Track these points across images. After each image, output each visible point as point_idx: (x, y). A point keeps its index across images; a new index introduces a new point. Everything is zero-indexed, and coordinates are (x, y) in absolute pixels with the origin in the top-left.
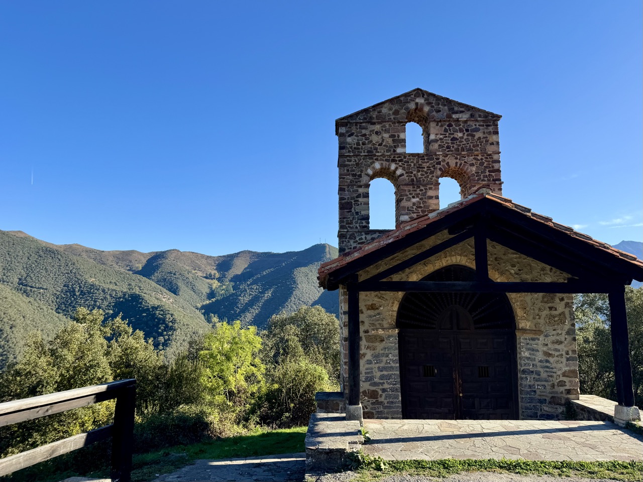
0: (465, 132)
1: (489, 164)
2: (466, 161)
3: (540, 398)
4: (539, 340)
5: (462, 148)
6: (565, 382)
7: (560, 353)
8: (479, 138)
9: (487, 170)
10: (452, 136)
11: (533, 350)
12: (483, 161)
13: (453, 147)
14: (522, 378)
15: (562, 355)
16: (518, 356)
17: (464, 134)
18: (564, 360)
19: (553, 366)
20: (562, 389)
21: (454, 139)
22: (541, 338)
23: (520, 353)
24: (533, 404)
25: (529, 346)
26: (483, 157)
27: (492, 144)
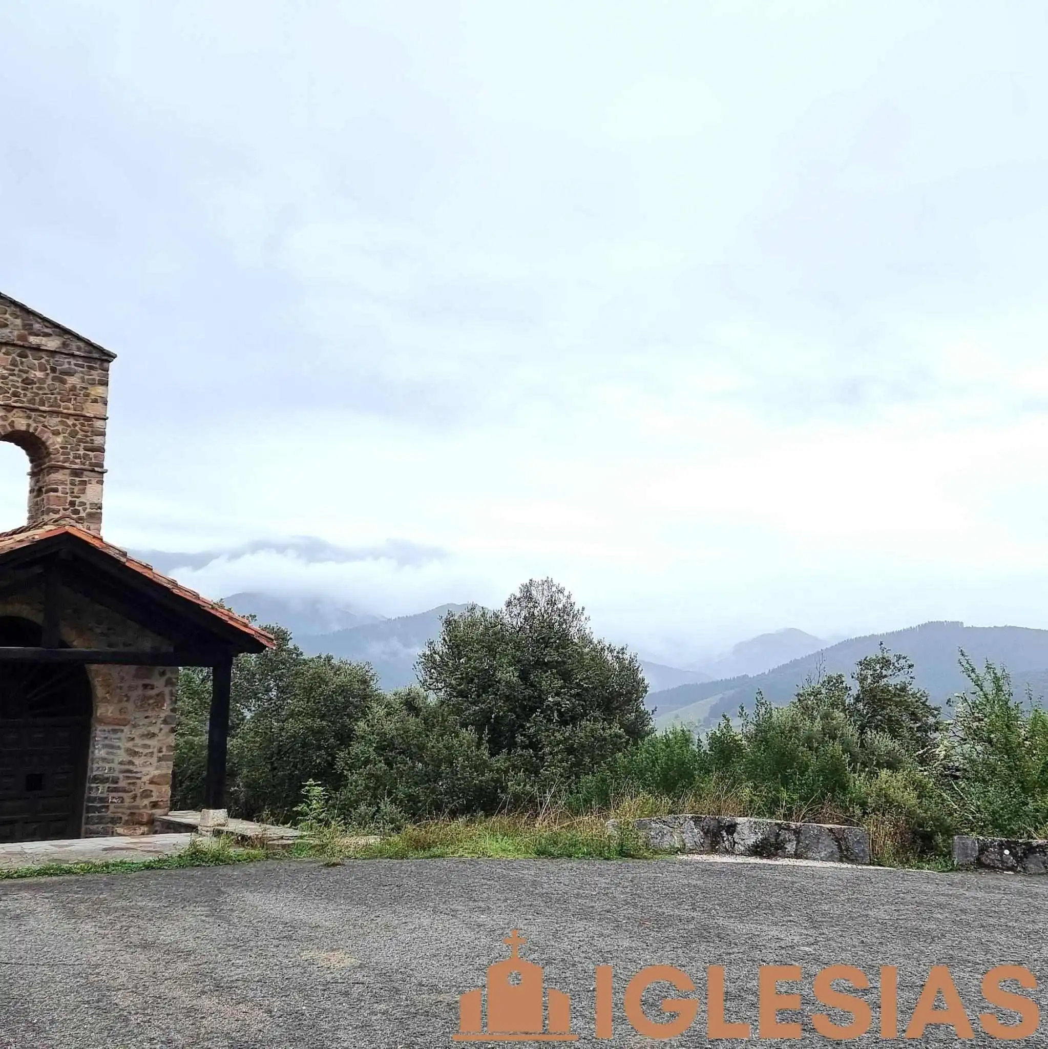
0: (49, 371)
1: (87, 436)
2: (46, 424)
3: (112, 815)
4: (122, 731)
5: (41, 399)
6: (151, 791)
7: (151, 750)
8: (74, 388)
9: (82, 445)
10: (25, 376)
11: (112, 747)
12: (77, 428)
13: (25, 395)
14: (91, 789)
15: (152, 753)
16: (90, 756)
17: (48, 374)
18: (154, 760)
19: (138, 770)
20: (146, 802)
21: (27, 382)
22: (126, 729)
23: (93, 752)
24: (102, 826)
25: (107, 742)
26: (77, 422)
27: (95, 401)
